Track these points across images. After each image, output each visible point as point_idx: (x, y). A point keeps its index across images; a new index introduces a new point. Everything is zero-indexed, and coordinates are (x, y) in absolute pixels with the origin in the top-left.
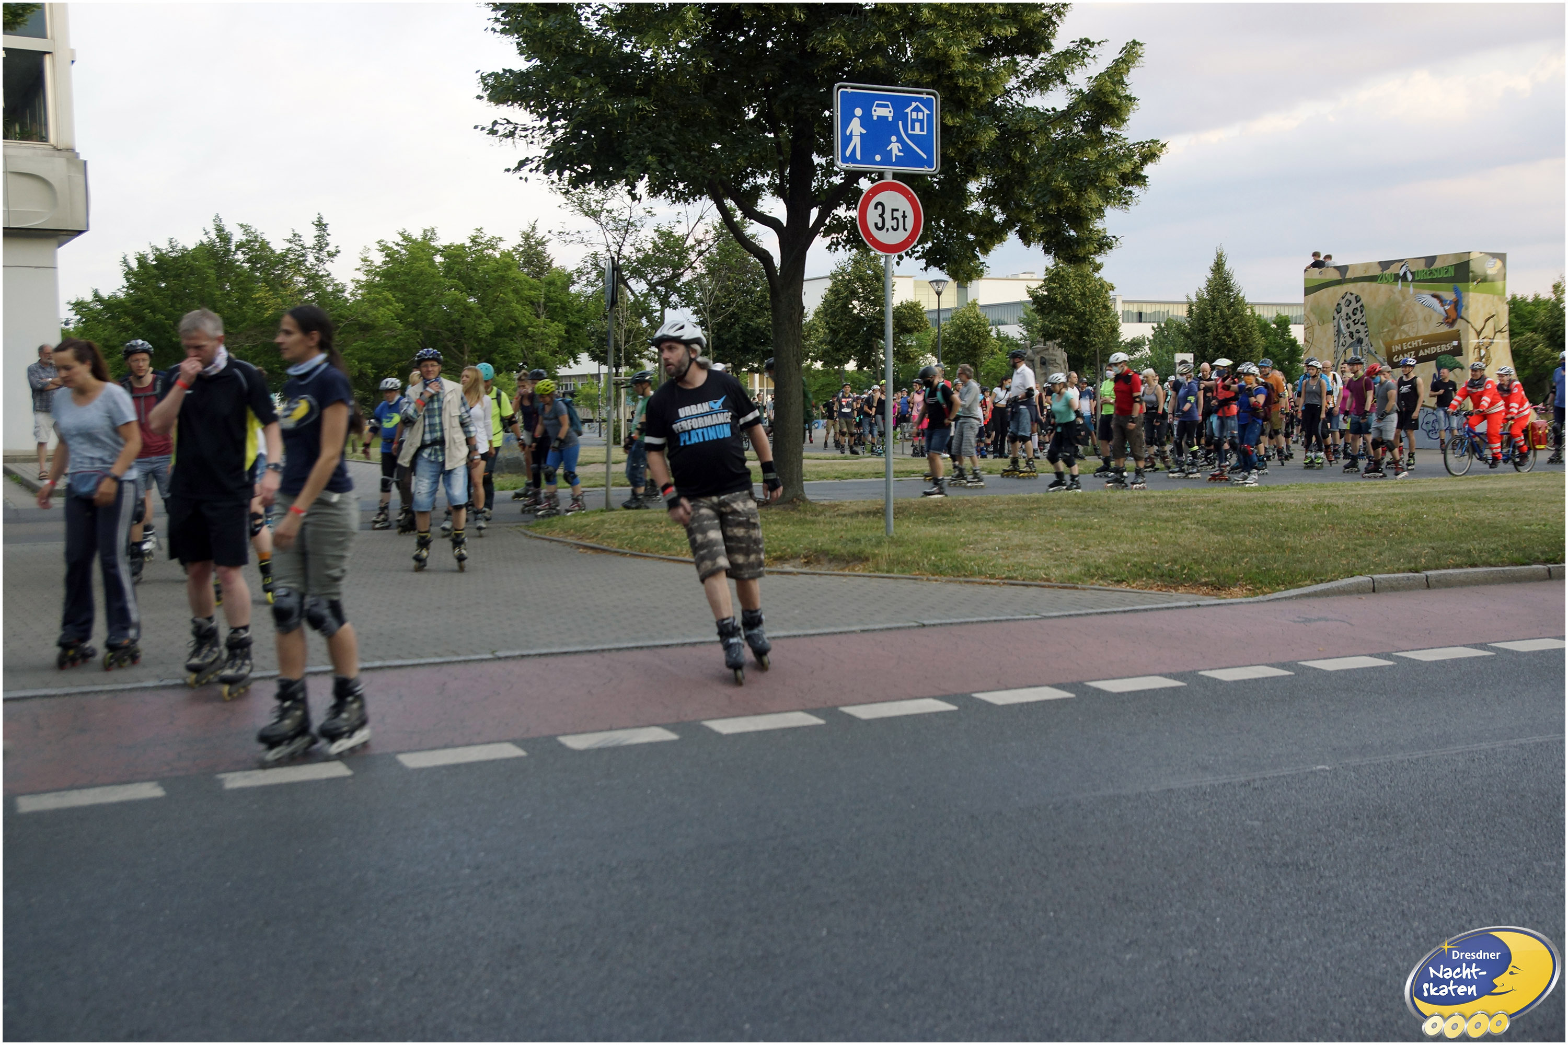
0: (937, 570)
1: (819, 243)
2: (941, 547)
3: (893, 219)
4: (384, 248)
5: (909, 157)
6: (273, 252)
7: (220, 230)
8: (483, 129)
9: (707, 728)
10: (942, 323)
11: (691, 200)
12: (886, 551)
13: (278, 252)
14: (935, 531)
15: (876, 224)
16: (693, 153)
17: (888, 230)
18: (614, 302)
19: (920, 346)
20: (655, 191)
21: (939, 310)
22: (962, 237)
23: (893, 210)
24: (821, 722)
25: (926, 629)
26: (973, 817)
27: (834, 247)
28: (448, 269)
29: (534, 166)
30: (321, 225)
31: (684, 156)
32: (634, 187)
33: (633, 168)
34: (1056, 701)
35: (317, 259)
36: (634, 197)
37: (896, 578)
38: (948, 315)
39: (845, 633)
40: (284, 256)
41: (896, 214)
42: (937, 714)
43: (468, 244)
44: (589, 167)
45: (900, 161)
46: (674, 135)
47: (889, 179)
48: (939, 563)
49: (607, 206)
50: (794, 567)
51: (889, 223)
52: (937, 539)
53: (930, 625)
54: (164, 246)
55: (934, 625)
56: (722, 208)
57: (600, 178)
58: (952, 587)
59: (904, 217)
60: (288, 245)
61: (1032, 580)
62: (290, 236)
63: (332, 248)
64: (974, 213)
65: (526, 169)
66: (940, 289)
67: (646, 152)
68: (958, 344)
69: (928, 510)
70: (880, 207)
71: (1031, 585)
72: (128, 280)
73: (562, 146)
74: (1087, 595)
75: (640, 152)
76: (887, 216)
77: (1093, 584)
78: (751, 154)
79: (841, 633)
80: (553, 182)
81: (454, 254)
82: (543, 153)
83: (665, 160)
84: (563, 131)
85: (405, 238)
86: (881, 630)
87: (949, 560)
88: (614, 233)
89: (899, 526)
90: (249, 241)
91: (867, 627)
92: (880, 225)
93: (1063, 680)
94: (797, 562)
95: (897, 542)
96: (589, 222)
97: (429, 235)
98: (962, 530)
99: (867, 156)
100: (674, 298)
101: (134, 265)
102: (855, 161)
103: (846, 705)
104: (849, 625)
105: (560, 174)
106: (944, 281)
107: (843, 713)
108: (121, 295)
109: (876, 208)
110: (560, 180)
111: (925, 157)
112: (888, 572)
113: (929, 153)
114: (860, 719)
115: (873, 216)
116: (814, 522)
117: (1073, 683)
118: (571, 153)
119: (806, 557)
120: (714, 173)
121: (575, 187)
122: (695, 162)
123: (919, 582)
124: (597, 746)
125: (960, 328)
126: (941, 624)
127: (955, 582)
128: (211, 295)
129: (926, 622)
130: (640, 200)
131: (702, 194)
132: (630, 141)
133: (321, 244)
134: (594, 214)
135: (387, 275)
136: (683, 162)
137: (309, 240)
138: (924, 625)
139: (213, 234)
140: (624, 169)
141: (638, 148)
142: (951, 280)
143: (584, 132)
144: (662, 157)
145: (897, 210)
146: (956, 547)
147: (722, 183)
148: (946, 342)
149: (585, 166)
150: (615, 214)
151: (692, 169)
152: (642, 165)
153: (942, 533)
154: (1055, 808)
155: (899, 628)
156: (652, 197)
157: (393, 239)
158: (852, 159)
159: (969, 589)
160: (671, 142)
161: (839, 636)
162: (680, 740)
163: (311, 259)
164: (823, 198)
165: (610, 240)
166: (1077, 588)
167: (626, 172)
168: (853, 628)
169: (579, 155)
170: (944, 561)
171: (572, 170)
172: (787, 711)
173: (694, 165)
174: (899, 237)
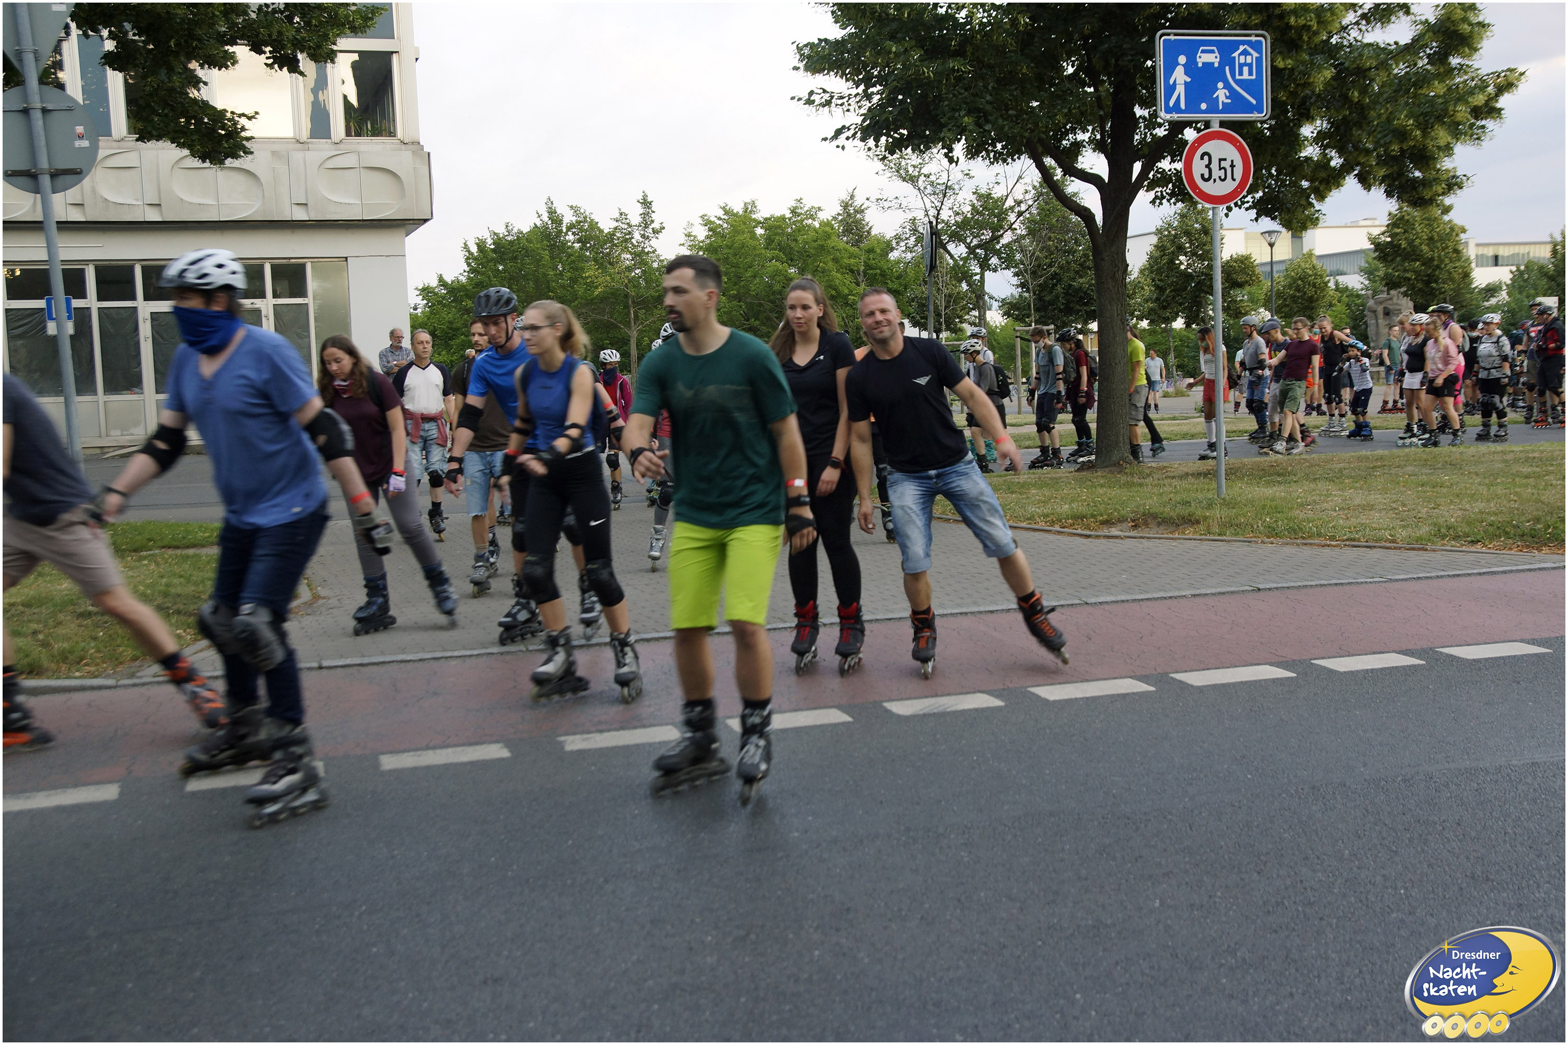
0: (1273, 533)
1: (1143, 198)
2: (1276, 508)
3: (1220, 169)
4: (707, 223)
5: (1237, 103)
6: (601, 231)
7: (552, 212)
8: (800, 99)
9: (1033, 694)
10: (1276, 275)
11: (1009, 160)
12: (1218, 513)
13: (606, 231)
14: (1269, 491)
15: (1202, 175)
16: (1011, 112)
17: (1215, 181)
18: (932, 267)
19: (1252, 300)
20: (972, 153)
21: (1272, 263)
22: (1295, 184)
23: (1220, 160)
24: (1152, 689)
25: (1261, 594)
26: (1314, 788)
27: (1158, 201)
28: (769, 241)
29: (850, 133)
30: (646, 203)
31: (1002, 116)
32: (951, 150)
33: (949, 130)
34: (1403, 667)
35: (643, 236)
36: (951, 160)
37: (1229, 541)
38: (1283, 267)
39: (1176, 598)
40: (612, 235)
41: (1223, 164)
42: (1274, 681)
43: (788, 215)
44: (905, 132)
45: (1227, 109)
46: (991, 95)
47: (1215, 127)
48: (1274, 525)
49: (925, 171)
50: (1121, 531)
51: (1217, 173)
52: (1273, 500)
53: (1265, 589)
54: (501, 231)
55: (1270, 589)
56: (1041, 166)
57: (916, 142)
58: (1288, 550)
59: (1232, 166)
60: (615, 224)
61: (1376, 541)
62: (617, 215)
63: (656, 225)
64: (1307, 159)
65: (843, 136)
66: (1273, 240)
67: (962, 113)
68: (1293, 297)
69: (1263, 470)
70: (1206, 158)
71: (1375, 547)
72: (469, 264)
73: (877, 112)
74: (1438, 556)
75: (957, 114)
76: (1215, 166)
77: (1443, 545)
78: (1070, 110)
79: (1171, 597)
80: (869, 149)
81: (774, 226)
82: (859, 120)
83: (982, 120)
84: (879, 96)
85: (727, 212)
86: (1213, 594)
87: (1286, 521)
88: (932, 198)
89: (1231, 487)
90: (579, 222)
91: (1198, 592)
92: (1206, 176)
93: (1411, 646)
94: (1125, 525)
95: (1229, 504)
96: (908, 187)
97: (750, 208)
98: (1299, 491)
99: (1192, 106)
100: (994, 261)
101: (474, 249)
102: (1181, 111)
103: (1178, 672)
104: (1179, 590)
105: (877, 140)
106: (1278, 232)
107: (1174, 679)
108: (463, 279)
109: (1202, 158)
110: (877, 146)
111: (1254, 102)
112: (1219, 535)
113: (1259, 98)
114: (1192, 686)
115: (1199, 167)
116: (1141, 485)
117: (1422, 649)
118: (887, 119)
119: (1133, 521)
120: (1032, 131)
121: (892, 153)
122: (1012, 121)
123: (1253, 545)
124: (921, 712)
125: (1295, 280)
126: (1277, 588)
127: (1293, 544)
128: (545, 275)
129: (1261, 586)
130: (957, 163)
131: (1020, 153)
132: (946, 103)
133: (646, 221)
134: (912, 180)
135: (711, 249)
136: (1000, 121)
137: (635, 219)
138: (1259, 590)
139: (545, 217)
140: (941, 132)
141: (954, 110)
142: (1284, 230)
143: (900, 97)
144: (979, 118)
145: (1225, 160)
146: (1292, 508)
147: (1040, 140)
148: (1279, 295)
149: (901, 131)
150: (933, 178)
151: (1010, 128)
152: (958, 127)
153: (1277, 494)
154: (1404, 781)
155: (1232, 592)
156: (970, 159)
157: (715, 213)
158: (1176, 108)
159: (1307, 552)
160: (987, 102)
161: (1169, 602)
162: (1006, 706)
163: (637, 236)
164: (1146, 150)
165: (928, 205)
166: (1426, 550)
167: (942, 135)
168: (1184, 594)
169: (895, 120)
170: (1280, 523)
171: (888, 135)
172: (1115, 678)
173: (1011, 124)
174: (1229, 186)
